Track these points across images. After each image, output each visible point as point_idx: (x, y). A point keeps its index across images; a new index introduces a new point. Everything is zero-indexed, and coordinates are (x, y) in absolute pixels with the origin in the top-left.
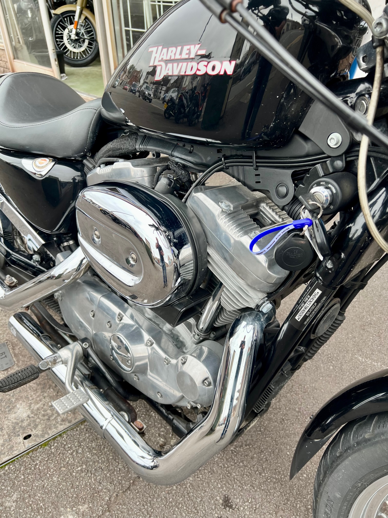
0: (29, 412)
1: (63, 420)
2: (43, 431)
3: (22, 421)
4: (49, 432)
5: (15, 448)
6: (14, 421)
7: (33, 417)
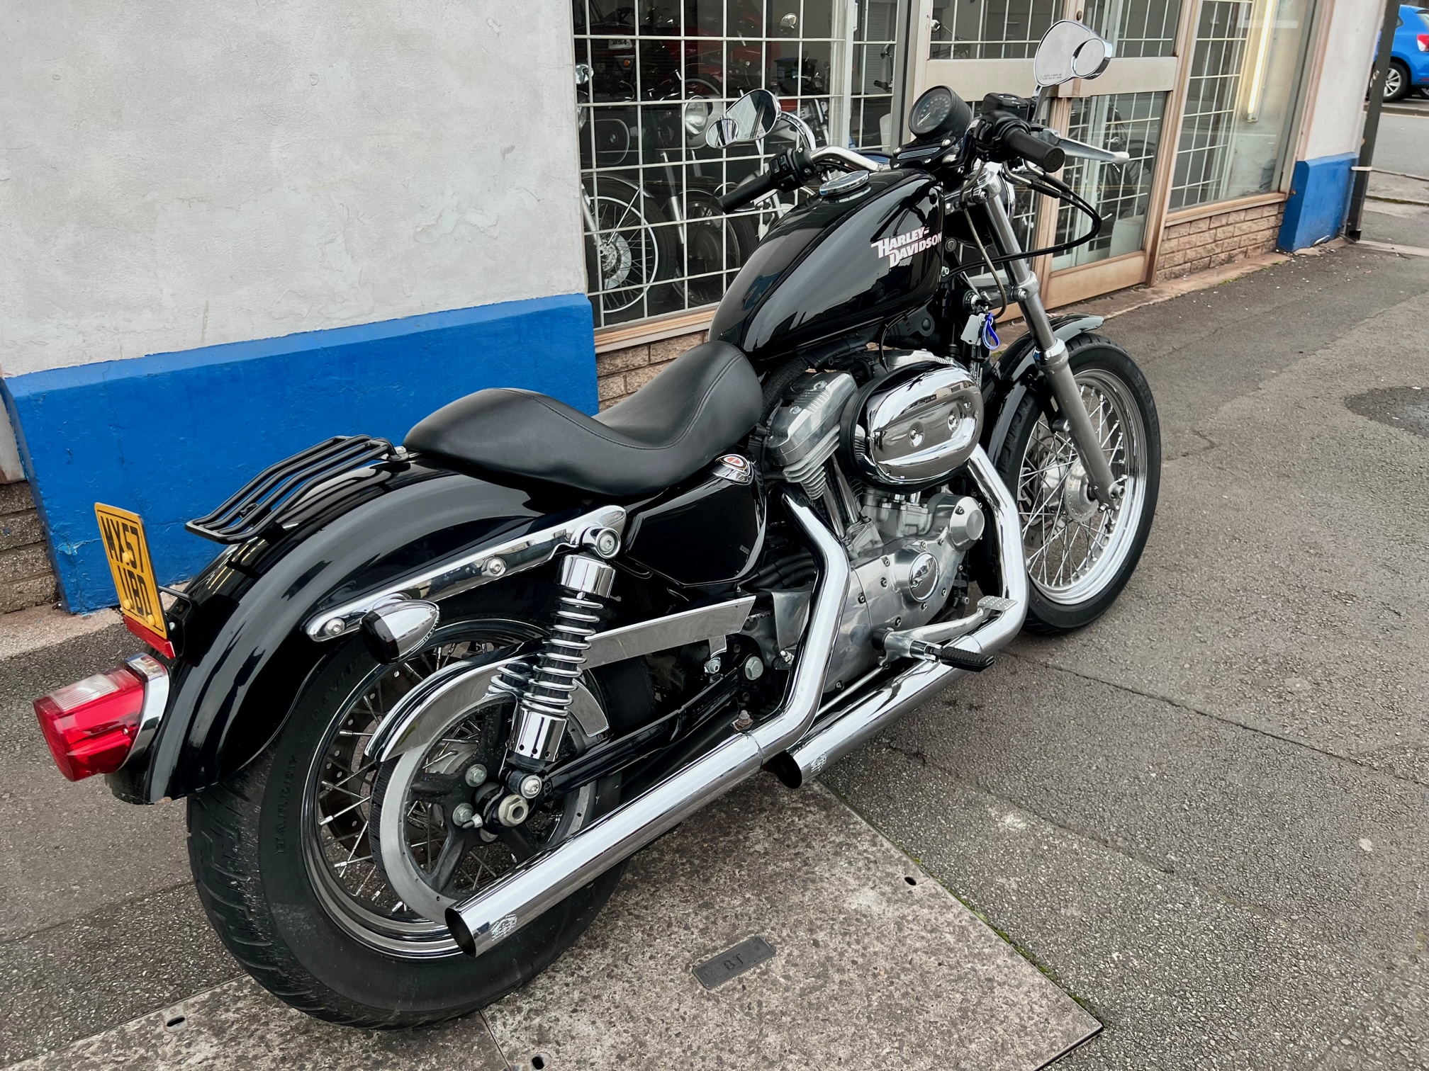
0: (866, 889)
1: (874, 845)
2: (897, 865)
3: (883, 894)
4: (897, 857)
5: (933, 891)
6: (885, 904)
7: (874, 882)
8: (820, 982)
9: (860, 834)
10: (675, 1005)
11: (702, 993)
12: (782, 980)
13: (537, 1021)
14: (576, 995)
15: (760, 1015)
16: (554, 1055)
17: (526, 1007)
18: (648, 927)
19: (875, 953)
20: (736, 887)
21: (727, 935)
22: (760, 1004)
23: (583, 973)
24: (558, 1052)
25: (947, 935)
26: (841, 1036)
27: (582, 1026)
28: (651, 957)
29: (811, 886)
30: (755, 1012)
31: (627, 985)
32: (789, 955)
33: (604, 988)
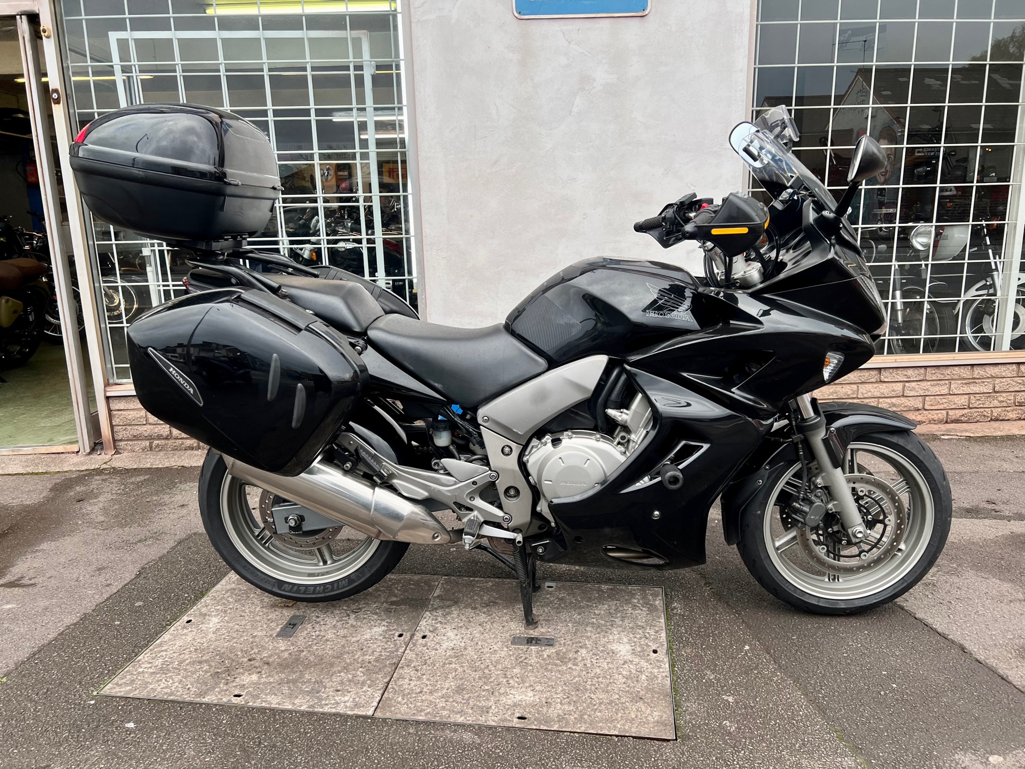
0: (628, 645)
1: (657, 633)
2: (657, 644)
3: (634, 650)
4: (661, 641)
5: (661, 659)
6: (629, 653)
7: (636, 644)
8: (560, 664)
9: (654, 626)
10: (493, 644)
11: (508, 645)
12: (545, 656)
13: (438, 625)
14: (462, 624)
15: (521, 662)
17: (439, 619)
19: (599, 667)
20: (568, 620)
21: (543, 633)
22: (526, 659)
23: (471, 620)
24: (434, 637)
25: (644, 676)
26: (545, 683)
27: (451, 634)
28: (503, 627)
29: (603, 634)
30: (520, 660)
31: (483, 630)
32: (560, 650)
33: (473, 627)
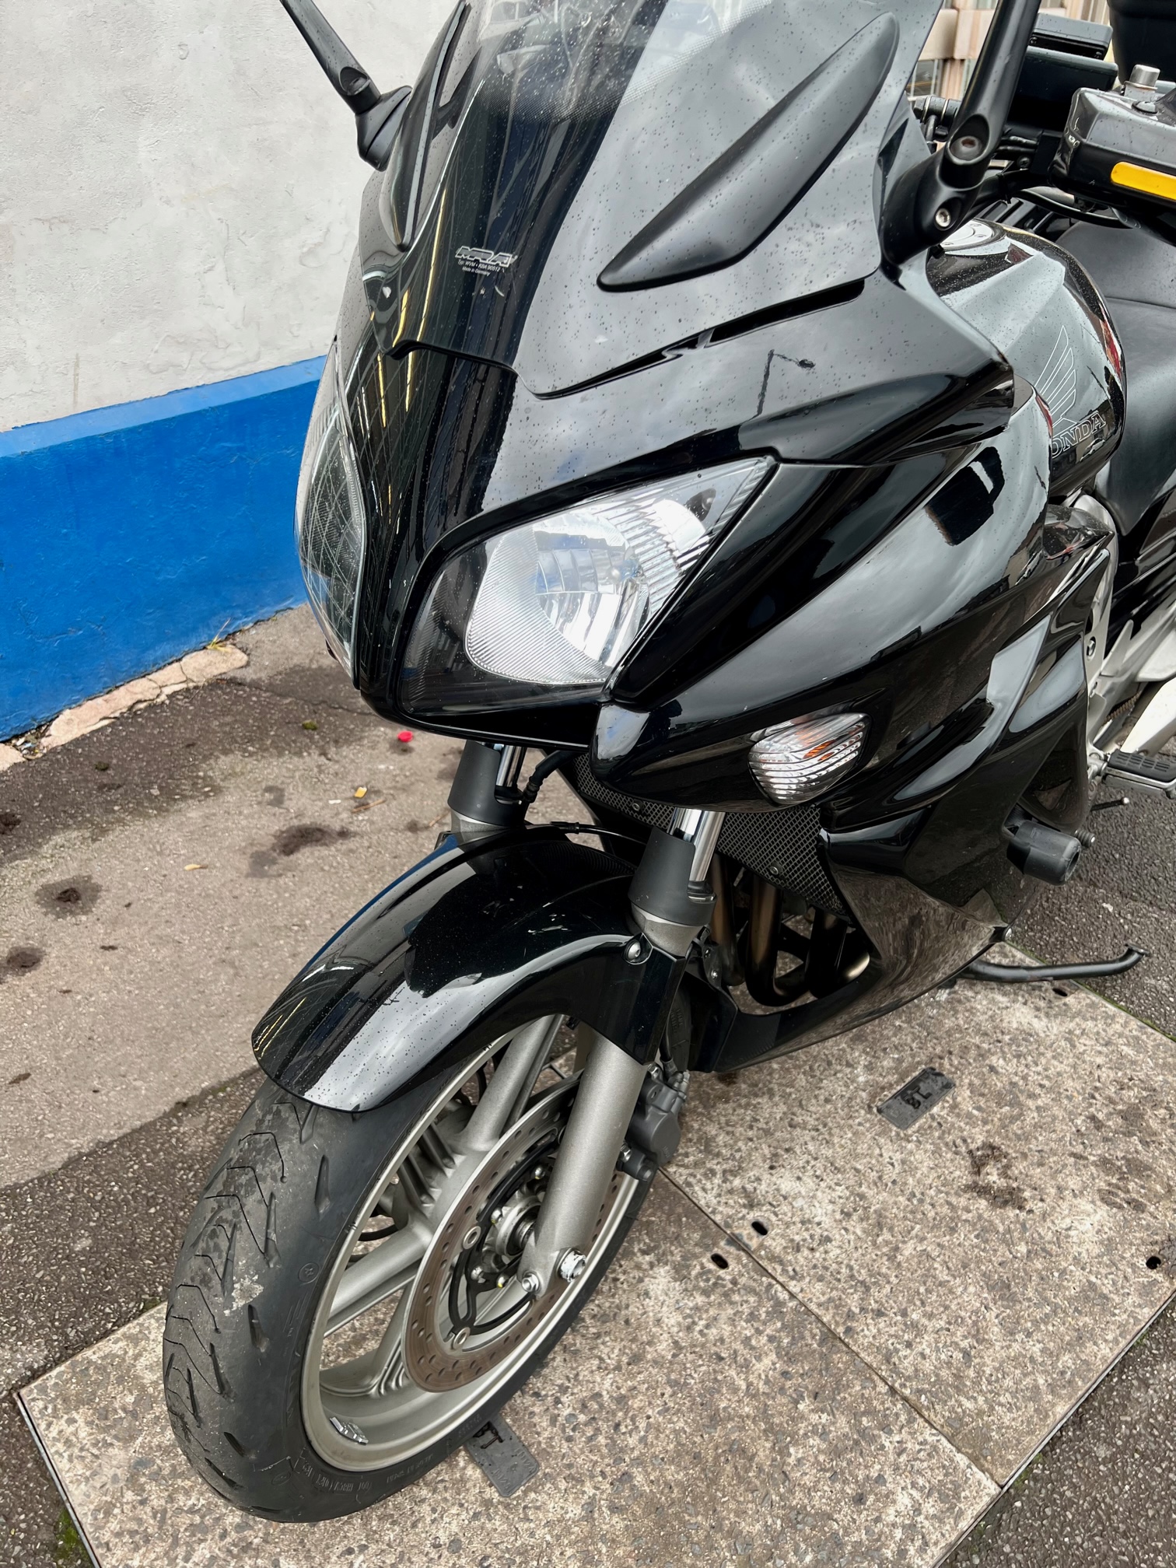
0: (1018, 1005)
5: (1088, 1000)
6: (1045, 1020)
8: (1016, 1111)
10: (877, 1151)
11: (898, 1134)
12: (975, 1112)
13: (737, 1182)
14: (766, 1148)
16: (773, 1218)
18: (807, 1068)
19: (1059, 1074)
21: (896, 1069)
22: (965, 1141)
23: (762, 1126)
25: (1125, 1048)
26: (1065, 1166)
27: (788, 1184)
28: (827, 1101)
31: (813, 1133)
32: (971, 1084)
33: (792, 1140)
